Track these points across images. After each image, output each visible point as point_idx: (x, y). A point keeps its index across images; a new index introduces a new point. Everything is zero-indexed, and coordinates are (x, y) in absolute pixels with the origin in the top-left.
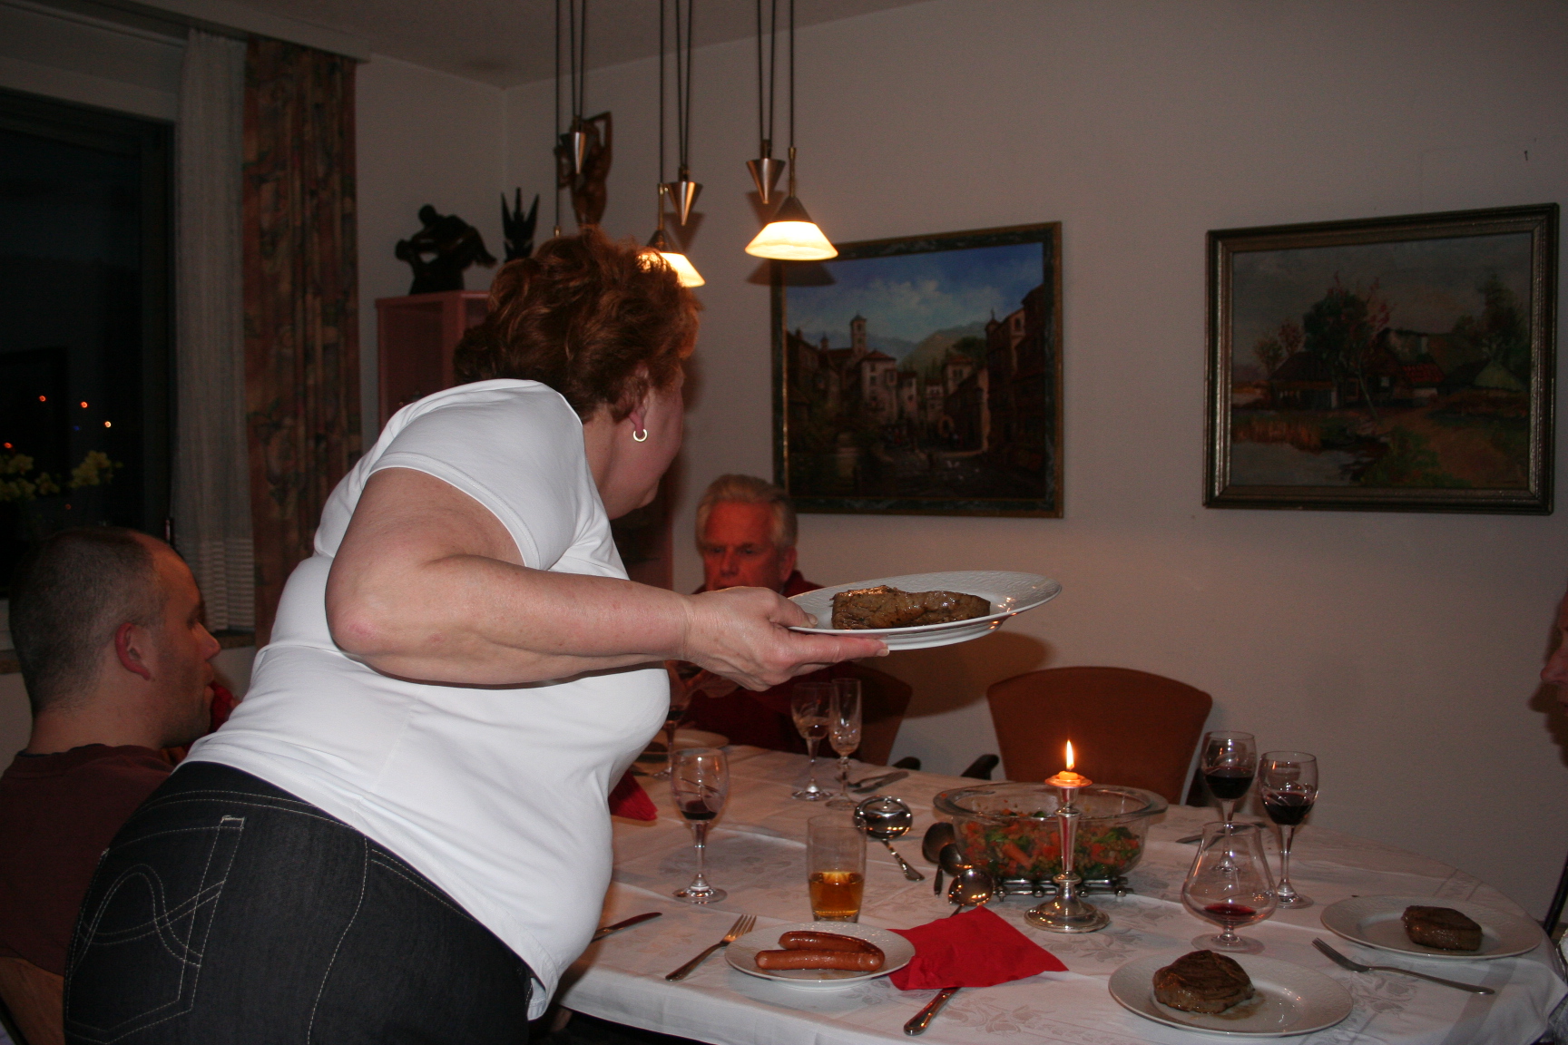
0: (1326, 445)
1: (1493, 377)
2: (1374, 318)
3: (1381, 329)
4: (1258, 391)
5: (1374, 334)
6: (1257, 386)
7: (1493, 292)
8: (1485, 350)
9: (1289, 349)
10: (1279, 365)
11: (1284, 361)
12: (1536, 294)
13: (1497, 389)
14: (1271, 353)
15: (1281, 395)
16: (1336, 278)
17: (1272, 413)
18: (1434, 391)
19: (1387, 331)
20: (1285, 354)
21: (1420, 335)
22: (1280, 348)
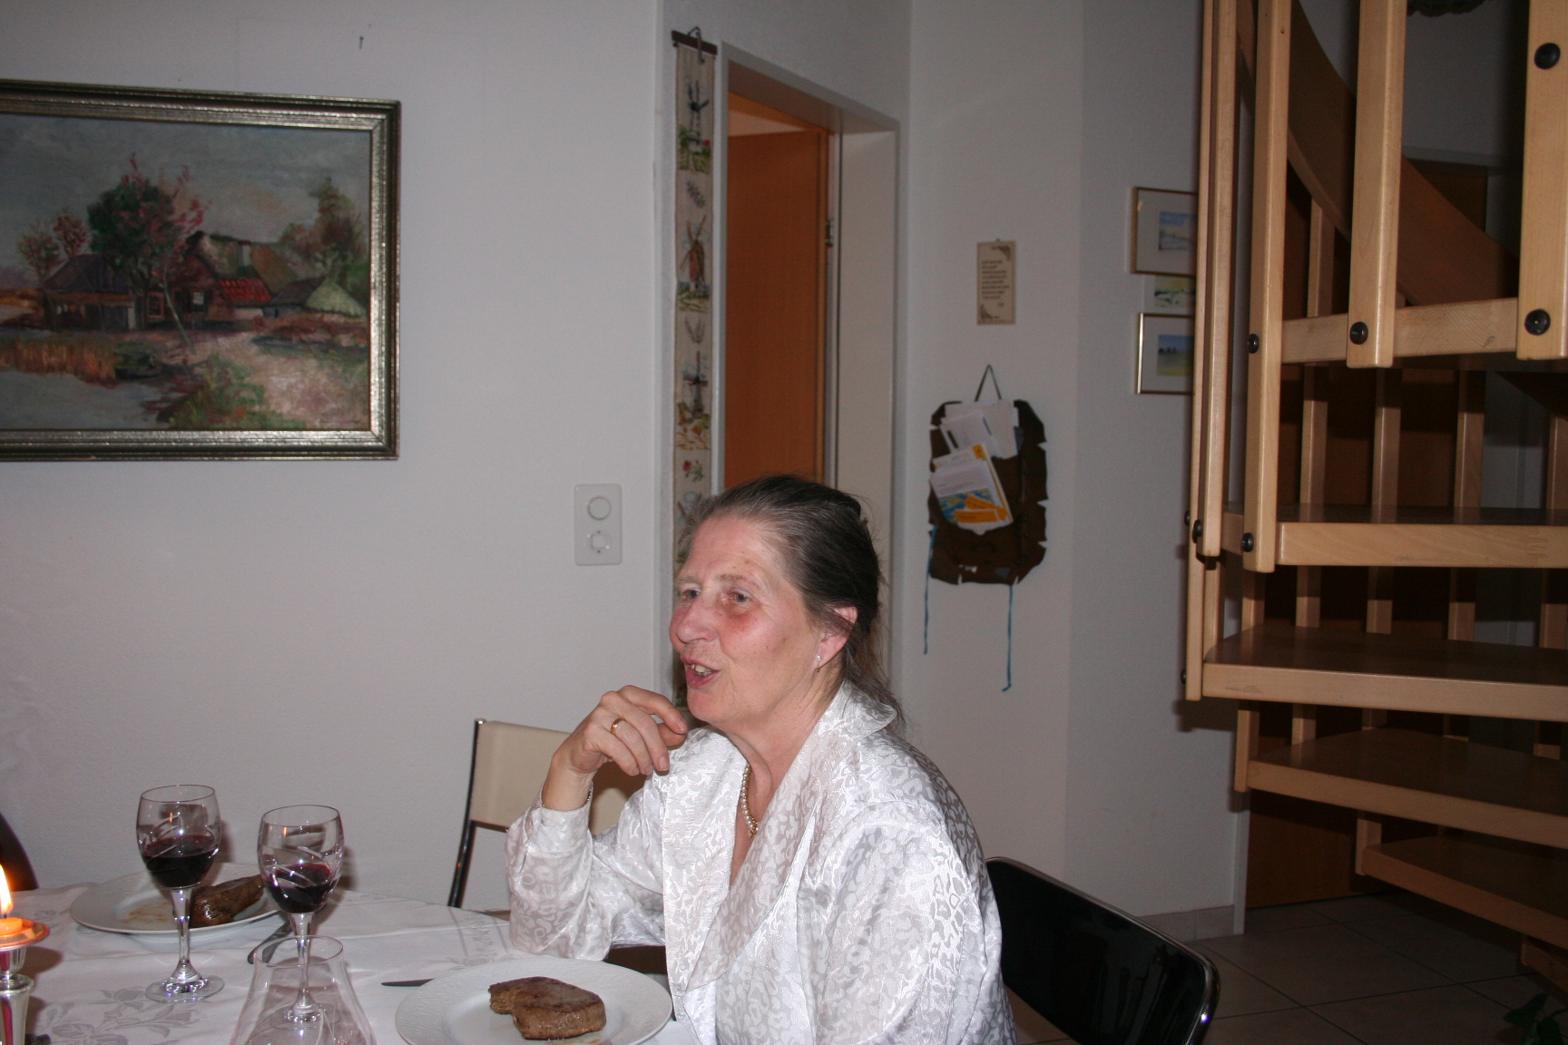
0: (123, 376)
1: (333, 300)
2: (183, 217)
3: (193, 232)
4: (26, 303)
5: (184, 237)
6: (24, 296)
7: (328, 198)
8: (319, 265)
9: (69, 249)
10: (55, 270)
11: (62, 265)
12: (375, 204)
13: (333, 312)
14: (43, 254)
15: (59, 310)
16: (133, 162)
17: (47, 333)
18: (259, 312)
19: (199, 235)
20: (63, 255)
21: (242, 243)
22: (57, 248)
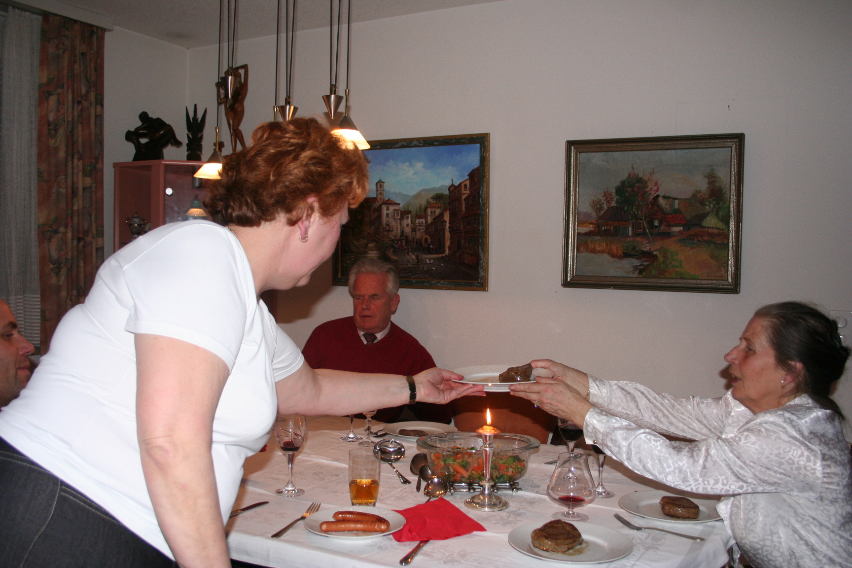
0: (626, 255)
1: (711, 222)
2: (651, 189)
3: (655, 195)
4: (591, 226)
5: (651, 197)
6: (591, 223)
7: (712, 178)
8: (707, 207)
9: (608, 204)
10: (602, 212)
11: (605, 211)
12: (733, 179)
13: (713, 228)
14: (598, 206)
15: (603, 228)
16: (633, 168)
17: (598, 238)
18: (681, 228)
19: (658, 196)
20: (605, 207)
21: (674, 199)
22: (603, 204)
